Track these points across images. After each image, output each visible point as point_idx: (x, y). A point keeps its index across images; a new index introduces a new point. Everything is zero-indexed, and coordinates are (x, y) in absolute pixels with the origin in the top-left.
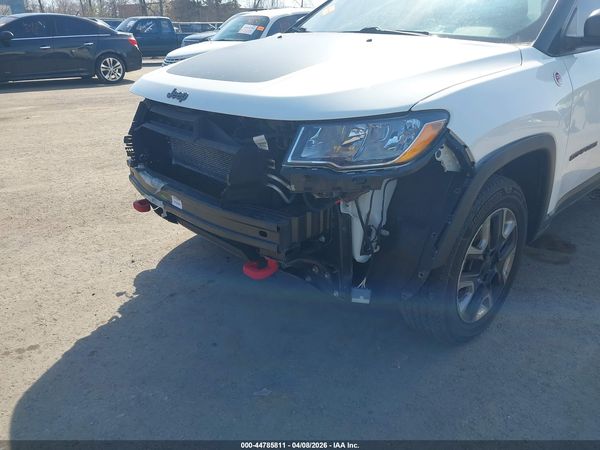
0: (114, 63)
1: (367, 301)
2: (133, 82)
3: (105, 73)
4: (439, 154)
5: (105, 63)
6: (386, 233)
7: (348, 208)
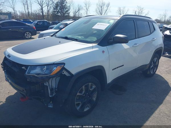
0: (29, 33)
1: (52, 107)
2: (34, 38)
3: (26, 36)
4: (63, 72)
5: (26, 34)
6: (56, 90)
7: (46, 84)
